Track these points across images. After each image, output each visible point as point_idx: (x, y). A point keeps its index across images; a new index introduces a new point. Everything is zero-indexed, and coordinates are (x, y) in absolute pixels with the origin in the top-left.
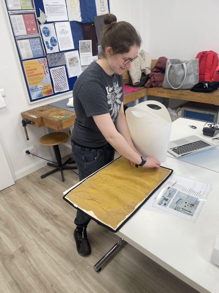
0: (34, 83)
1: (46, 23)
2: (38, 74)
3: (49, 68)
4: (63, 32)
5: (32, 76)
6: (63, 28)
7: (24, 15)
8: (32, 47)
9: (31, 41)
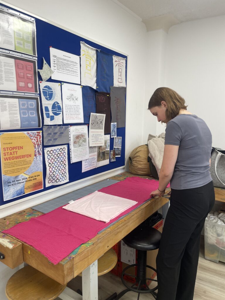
0: (13, 172)
1: (50, 80)
2: (23, 156)
3: (44, 147)
4: (71, 97)
5: (13, 158)
6: (73, 92)
7: (17, 60)
8: (22, 111)
9: (21, 103)
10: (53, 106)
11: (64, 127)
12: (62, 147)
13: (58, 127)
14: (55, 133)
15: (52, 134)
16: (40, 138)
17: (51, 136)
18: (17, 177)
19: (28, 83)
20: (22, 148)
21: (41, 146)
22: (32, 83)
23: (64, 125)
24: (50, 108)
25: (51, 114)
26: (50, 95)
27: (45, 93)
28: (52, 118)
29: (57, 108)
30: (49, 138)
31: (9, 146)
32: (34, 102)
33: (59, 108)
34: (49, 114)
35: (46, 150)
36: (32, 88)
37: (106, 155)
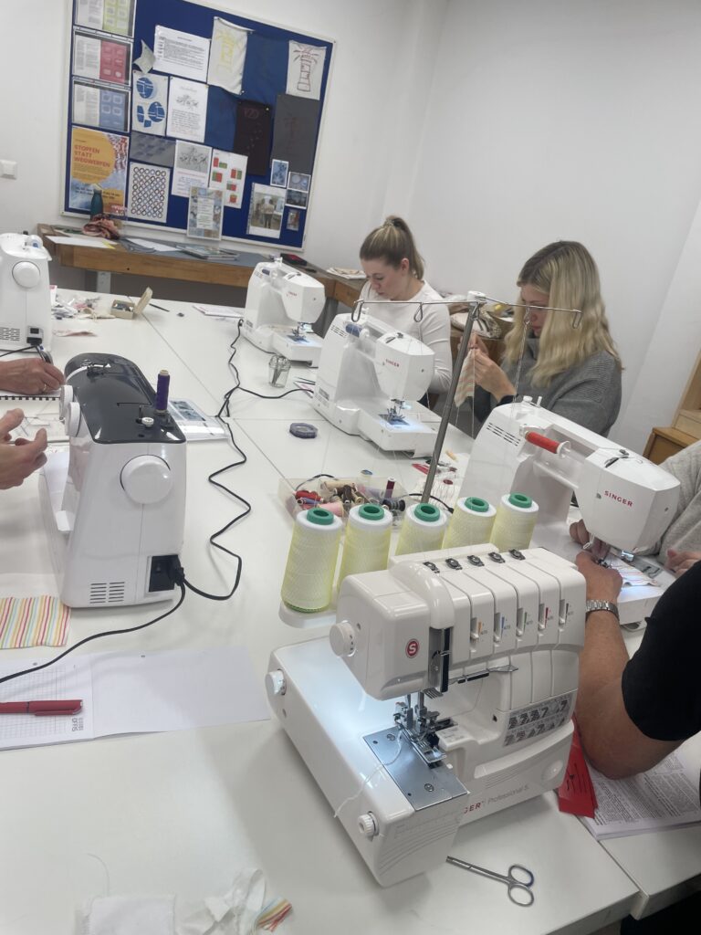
1: (152, 71)
2: (98, 163)
3: (130, 160)
4: (185, 100)
5: (85, 161)
6: (189, 93)
7: (105, 42)
8: (103, 106)
9: (104, 94)
10: (152, 108)
11: (167, 141)
12: (161, 169)
13: (157, 139)
14: (150, 147)
15: (146, 146)
16: (125, 146)
17: (143, 148)
18: (87, 185)
19: (115, 71)
20: (98, 151)
21: (126, 158)
22: (121, 72)
23: (166, 137)
24: (146, 109)
25: (147, 117)
26: (147, 91)
27: (140, 88)
28: (147, 124)
29: (158, 112)
30: (140, 151)
31: (83, 144)
32: (122, 98)
33: (161, 112)
34: (143, 117)
35: (133, 165)
36: (121, 78)
37: (273, 221)
